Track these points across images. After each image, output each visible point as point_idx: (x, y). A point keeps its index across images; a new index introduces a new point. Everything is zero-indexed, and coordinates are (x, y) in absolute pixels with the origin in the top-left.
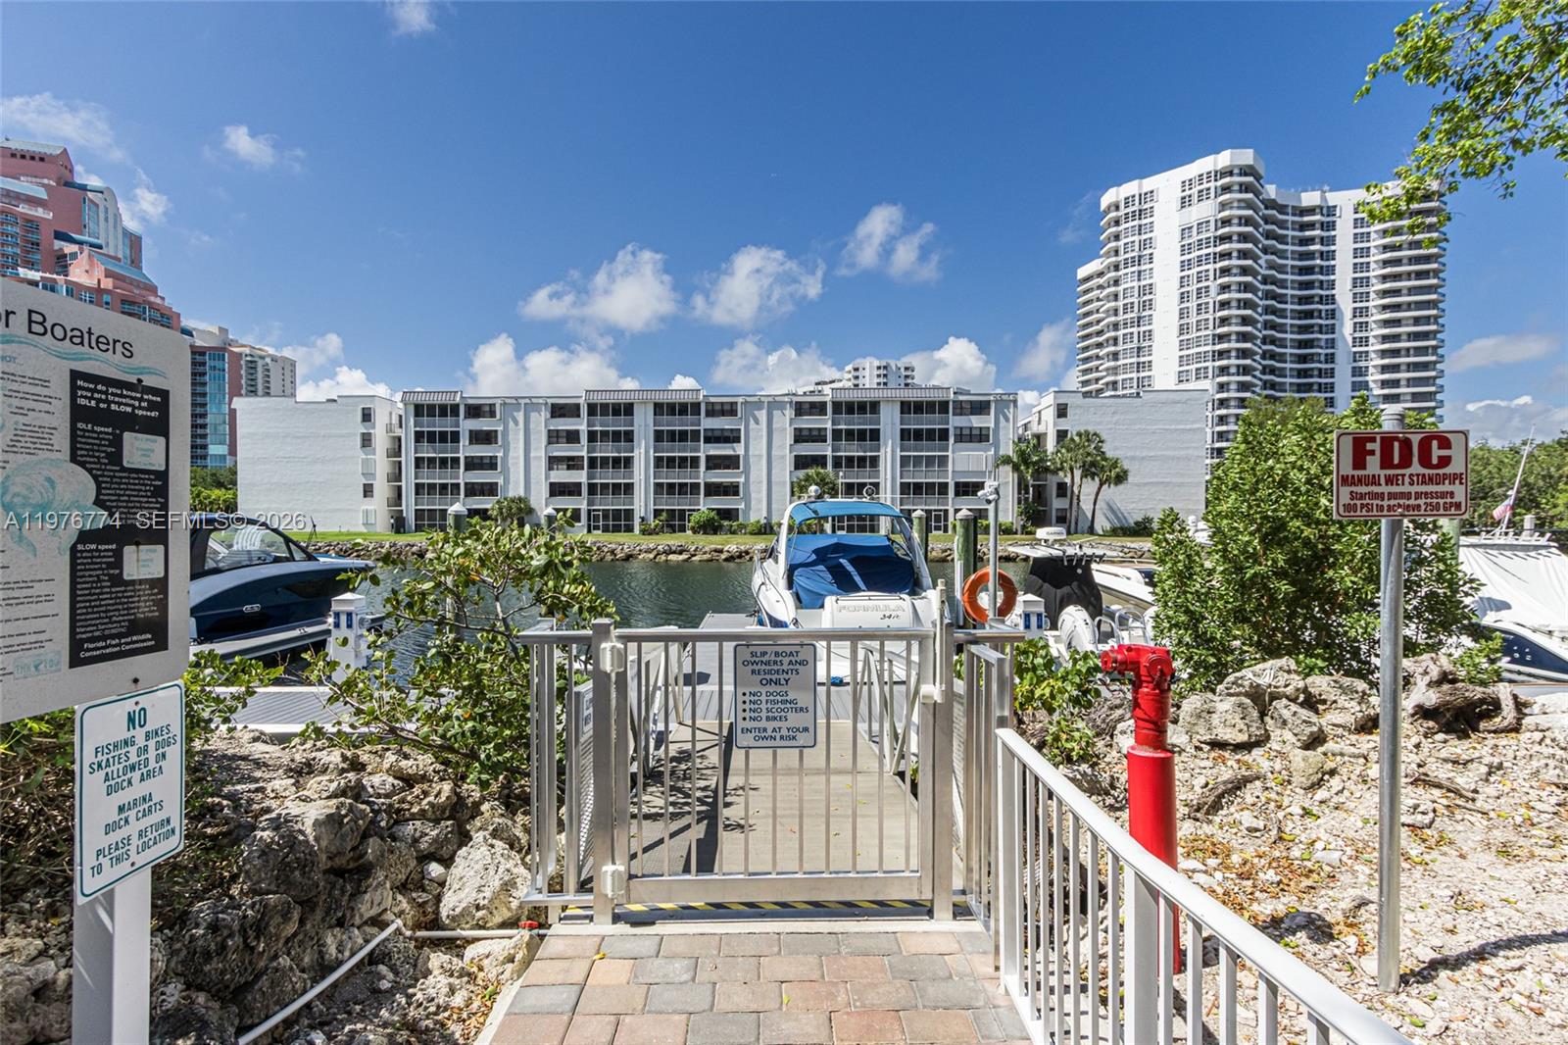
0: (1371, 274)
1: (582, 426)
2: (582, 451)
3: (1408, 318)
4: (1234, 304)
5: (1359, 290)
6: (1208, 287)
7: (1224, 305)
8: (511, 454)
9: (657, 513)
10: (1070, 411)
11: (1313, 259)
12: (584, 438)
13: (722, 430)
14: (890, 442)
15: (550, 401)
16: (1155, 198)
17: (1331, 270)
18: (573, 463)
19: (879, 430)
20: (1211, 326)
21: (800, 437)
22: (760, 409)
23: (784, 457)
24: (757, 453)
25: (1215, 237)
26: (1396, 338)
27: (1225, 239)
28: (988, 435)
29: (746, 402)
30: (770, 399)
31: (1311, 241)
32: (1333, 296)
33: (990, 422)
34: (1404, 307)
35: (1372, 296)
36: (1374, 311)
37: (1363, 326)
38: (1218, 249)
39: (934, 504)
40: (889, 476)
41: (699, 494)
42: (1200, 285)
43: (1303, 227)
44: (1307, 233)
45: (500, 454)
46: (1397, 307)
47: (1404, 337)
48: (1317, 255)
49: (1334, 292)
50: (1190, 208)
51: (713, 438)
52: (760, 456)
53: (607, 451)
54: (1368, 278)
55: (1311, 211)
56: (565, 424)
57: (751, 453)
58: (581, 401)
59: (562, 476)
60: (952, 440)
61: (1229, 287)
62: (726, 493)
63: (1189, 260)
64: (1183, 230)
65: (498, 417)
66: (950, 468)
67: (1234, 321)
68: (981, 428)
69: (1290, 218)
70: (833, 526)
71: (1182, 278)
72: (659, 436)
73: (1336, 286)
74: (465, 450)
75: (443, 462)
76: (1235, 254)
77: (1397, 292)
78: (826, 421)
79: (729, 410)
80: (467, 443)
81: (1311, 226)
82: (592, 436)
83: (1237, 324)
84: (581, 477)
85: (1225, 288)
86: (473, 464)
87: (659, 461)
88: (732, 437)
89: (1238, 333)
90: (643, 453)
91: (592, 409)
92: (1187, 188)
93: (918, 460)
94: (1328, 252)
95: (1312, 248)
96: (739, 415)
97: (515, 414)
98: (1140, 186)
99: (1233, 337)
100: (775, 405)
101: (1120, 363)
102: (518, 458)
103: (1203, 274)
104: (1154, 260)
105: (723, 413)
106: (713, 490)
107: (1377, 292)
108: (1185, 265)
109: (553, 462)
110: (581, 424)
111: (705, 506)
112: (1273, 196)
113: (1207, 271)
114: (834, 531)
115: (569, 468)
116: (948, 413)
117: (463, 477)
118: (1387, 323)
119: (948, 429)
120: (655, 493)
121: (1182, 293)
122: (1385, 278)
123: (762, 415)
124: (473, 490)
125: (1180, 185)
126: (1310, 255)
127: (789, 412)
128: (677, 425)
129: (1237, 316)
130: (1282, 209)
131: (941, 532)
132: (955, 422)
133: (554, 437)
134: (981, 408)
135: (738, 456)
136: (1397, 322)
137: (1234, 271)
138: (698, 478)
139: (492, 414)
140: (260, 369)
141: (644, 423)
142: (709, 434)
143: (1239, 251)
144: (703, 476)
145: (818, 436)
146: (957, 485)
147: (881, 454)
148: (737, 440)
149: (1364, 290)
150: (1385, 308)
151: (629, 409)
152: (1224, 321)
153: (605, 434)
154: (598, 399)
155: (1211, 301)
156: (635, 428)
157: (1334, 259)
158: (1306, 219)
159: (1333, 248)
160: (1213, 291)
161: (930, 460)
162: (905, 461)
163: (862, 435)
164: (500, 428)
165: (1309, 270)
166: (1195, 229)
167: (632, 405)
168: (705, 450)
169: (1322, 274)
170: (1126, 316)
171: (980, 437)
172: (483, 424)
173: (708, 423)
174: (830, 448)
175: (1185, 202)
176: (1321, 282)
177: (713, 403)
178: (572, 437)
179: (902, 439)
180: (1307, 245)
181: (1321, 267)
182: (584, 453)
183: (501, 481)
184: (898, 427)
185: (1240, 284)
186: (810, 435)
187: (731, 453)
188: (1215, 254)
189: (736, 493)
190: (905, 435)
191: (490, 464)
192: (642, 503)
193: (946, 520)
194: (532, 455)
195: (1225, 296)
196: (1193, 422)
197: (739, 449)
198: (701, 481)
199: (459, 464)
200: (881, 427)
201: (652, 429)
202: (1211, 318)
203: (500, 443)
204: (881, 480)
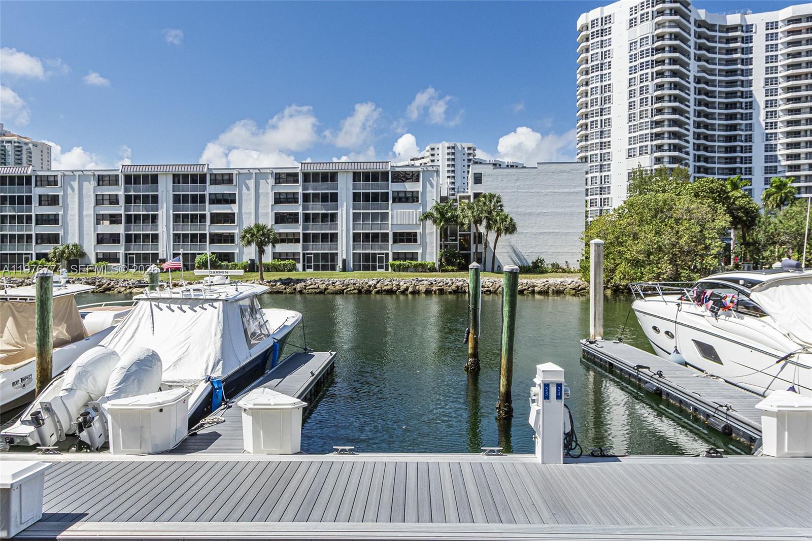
0: (779, 75)
1: (120, 191)
2: (120, 210)
3: (806, 108)
4: (666, 98)
5: (769, 87)
6: (647, 86)
7: (660, 99)
8: (69, 212)
9: (175, 255)
10: (484, 179)
11: (737, 64)
12: (122, 201)
13: (223, 194)
14: (345, 203)
15: (97, 173)
16: (612, 20)
17: (749, 72)
18: (114, 219)
19: (337, 194)
20: (649, 115)
21: (279, 199)
22: (250, 179)
23: (267, 214)
24: (247, 211)
25: (652, 49)
26: (797, 122)
27: (661, 49)
28: (417, 198)
29: (239, 173)
30: (257, 171)
31: (735, 50)
32: (751, 91)
33: (418, 187)
34: (803, 99)
35: (780, 91)
36: (781, 102)
37: (773, 114)
38: (655, 58)
39: (378, 249)
40: (344, 228)
41: (206, 242)
42: (642, 85)
43: (729, 40)
44: (732, 45)
45: (61, 213)
46: (797, 100)
47: (803, 122)
48: (739, 61)
49: (752, 88)
50: (636, 28)
51: (217, 200)
52: (250, 213)
53: (139, 210)
54: (776, 78)
55: (734, 28)
56: (108, 191)
57: (243, 211)
58: (119, 173)
59: (106, 228)
60: (390, 201)
61: (663, 85)
62: (226, 241)
63: (635, 66)
64: (631, 44)
65: (59, 185)
66: (390, 223)
67: (666, 111)
68: (412, 192)
69: (718, 34)
70: (304, 265)
71: (630, 79)
72: (177, 199)
73: (753, 84)
74: (36, 210)
75: (20, 218)
76: (667, 61)
77: (797, 88)
78: (297, 187)
79: (227, 179)
80: (37, 205)
81: (735, 39)
82: (128, 199)
83: (669, 113)
84: (120, 229)
85: (660, 87)
86: (42, 220)
87: (176, 218)
88: (229, 200)
89: (669, 120)
90: (165, 211)
91: (128, 179)
92: (634, 12)
93: (366, 216)
94: (747, 59)
95: (735, 56)
96: (235, 183)
97: (72, 183)
98: (602, 12)
99: (666, 123)
100: (260, 175)
101: (589, 143)
102: (74, 215)
103: (644, 76)
104: (612, 66)
105: (223, 182)
106: (217, 239)
107: (783, 89)
108: (632, 70)
109: (99, 219)
110: (120, 190)
111: (209, 250)
112: (703, 17)
113: (647, 74)
114: (304, 270)
115: (112, 222)
116: (388, 181)
117: (35, 230)
118: (791, 111)
119: (388, 193)
120: (174, 241)
121: (631, 91)
122: (789, 78)
123: (251, 183)
124: (43, 239)
125: (629, 10)
126: (734, 62)
127: (271, 181)
128: (189, 190)
129: (669, 107)
130: (711, 27)
131: (383, 270)
132: (394, 187)
133: (99, 201)
134: (414, 177)
135: (234, 214)
136: (798, 111)
137: (667, 74)
138: (205, 230)
139: (55, 183)
140: (24, 152)
141: (165, 190)
142: (214, 197)
143: (670, 59)
144: (209, 229)
145: (292, 199)
146: (395, 234)
147: (339, 212)
148: (233, 202)
149: (774, 87)
150: (789, 100)
151: (154, 179)
152: (660, 111)
153: (137, 197)
154: (132, 171)
155: (650, 96)
156: (159, 193)
157: (751, 64)
158: (730, 34)
159: (750, 56)
160: (651, 90)
161: (375, 216)
162: (356, 217)
163: (325, 198)
164: (61, 194)
165: (733, 72)
166: (639, 42)
167: (157, 175)
168: (210, 209)
169: (742, 75)
170: (592, 109)
171: (410, 198)
172: (50, 191)
173: (211, 189)
174: (301, 208)
175: (632, 23)
176: (742, 81)
177: (216, 174)
178: (114, 200)
179: (354, 200)
180: (731, 54)
181: (742, 70)
182: (122, 212)
183: (61, 233)
184: (351, 191)
185: (670, 83)
186: (287, 198)
187: (229, 211)
188: (652, 61)
189: (233, 241)
190: (356, 197)
191: (53, 220)
192: (164, 248)
193: (387, 260)
194: (85, 213)
195: (659, 93)
196: (575, 187)
197: (234, 208)
198: (207, 232)
199: (31, 220)
200: (338, 191)
201: (171, 193)
202: (650, 109)
203: (61, 204)
204: (339, 231)
